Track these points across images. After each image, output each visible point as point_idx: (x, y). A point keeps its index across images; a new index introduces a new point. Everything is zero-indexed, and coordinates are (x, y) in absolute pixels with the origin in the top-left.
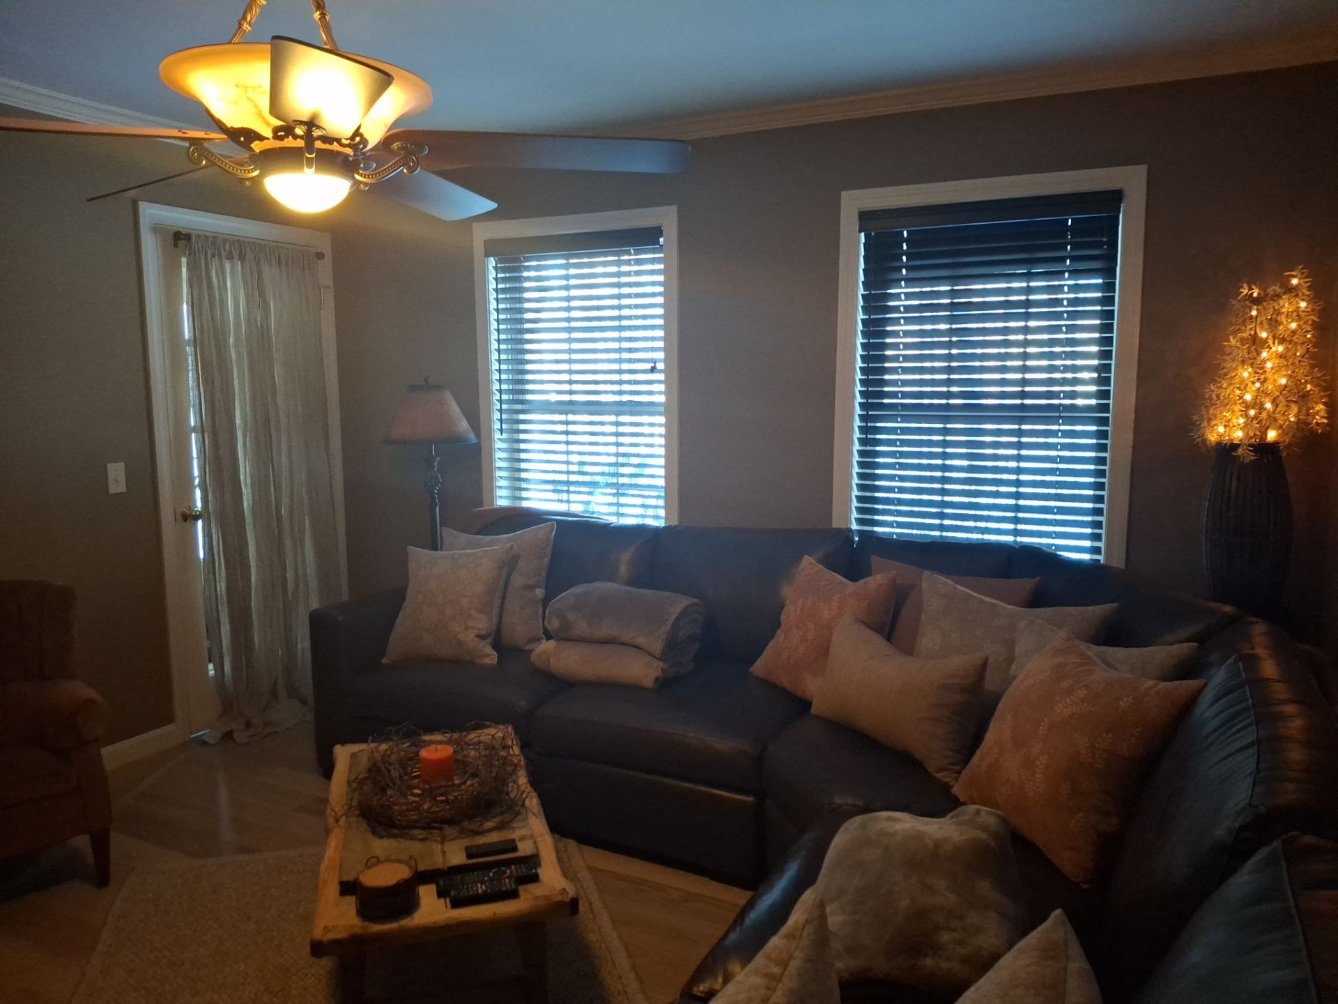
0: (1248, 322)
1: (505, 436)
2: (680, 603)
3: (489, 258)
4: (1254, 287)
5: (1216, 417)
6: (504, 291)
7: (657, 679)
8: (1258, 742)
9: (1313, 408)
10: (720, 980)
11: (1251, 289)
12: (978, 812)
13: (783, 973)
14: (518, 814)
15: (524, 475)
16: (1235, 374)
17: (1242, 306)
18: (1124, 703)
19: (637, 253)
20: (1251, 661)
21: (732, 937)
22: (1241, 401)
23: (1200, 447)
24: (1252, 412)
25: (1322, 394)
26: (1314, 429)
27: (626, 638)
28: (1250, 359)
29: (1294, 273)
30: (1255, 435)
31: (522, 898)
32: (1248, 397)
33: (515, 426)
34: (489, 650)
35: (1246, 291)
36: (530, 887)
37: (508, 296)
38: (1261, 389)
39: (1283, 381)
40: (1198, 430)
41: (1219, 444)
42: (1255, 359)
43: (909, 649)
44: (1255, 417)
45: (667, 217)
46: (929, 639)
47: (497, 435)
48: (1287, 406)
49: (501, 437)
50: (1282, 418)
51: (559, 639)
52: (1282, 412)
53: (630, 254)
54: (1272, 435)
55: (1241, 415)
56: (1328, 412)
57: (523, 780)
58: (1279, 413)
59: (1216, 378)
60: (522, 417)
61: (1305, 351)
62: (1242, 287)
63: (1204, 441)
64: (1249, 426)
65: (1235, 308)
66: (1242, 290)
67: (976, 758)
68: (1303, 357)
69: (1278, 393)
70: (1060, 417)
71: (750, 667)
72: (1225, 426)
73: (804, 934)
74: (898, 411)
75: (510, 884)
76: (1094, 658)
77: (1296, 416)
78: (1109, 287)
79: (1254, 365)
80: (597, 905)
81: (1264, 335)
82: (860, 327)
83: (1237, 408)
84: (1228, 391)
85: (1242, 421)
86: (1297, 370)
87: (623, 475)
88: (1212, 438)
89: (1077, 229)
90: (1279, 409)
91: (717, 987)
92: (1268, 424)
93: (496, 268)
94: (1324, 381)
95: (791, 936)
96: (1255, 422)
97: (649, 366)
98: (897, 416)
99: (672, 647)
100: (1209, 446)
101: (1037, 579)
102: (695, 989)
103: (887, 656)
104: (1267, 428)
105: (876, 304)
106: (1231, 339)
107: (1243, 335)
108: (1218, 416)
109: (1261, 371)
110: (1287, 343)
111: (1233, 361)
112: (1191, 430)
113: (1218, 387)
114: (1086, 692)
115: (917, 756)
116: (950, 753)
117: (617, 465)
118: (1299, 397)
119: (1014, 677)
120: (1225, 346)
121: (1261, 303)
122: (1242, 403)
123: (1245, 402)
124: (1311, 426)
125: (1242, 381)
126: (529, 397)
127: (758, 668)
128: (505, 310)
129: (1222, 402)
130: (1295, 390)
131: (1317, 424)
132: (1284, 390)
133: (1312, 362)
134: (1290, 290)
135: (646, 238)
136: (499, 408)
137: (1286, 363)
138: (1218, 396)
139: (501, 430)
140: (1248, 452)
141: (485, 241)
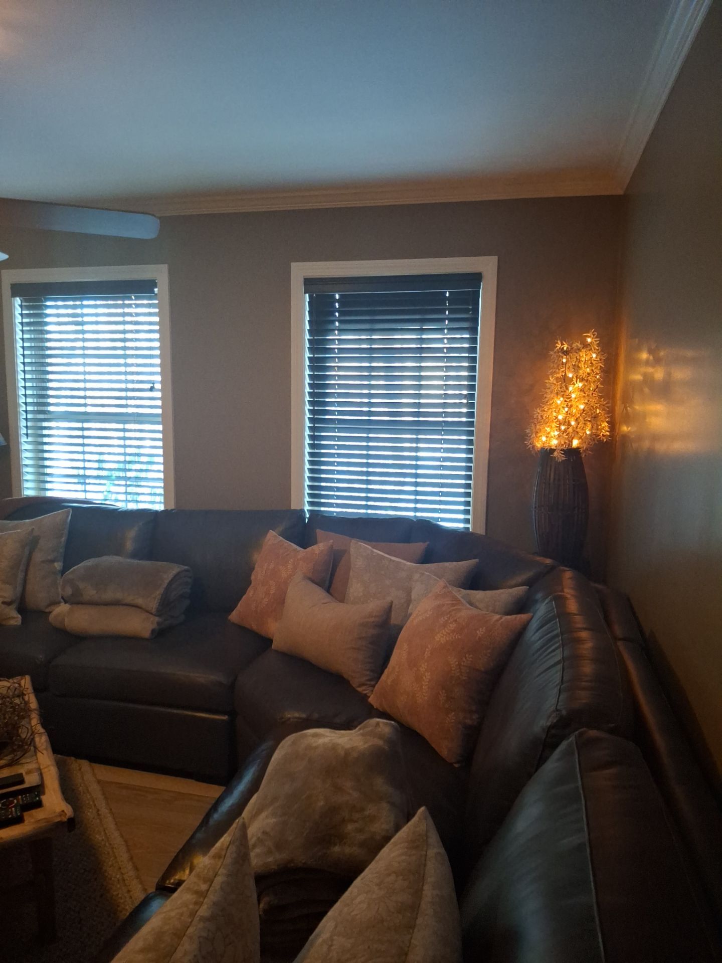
0: (561, 366)
1: (30, 439)
2: (173, 570)
3: (15, 298)
4: (564, 343)
5: (540, 431)
6: (28, 324)
7: (153, 631)
8: (564, 659)
9: (601, 425)
10: (187, 872)
11: (562, 344)
12: (378, 724)
13: (208, 891)
14: (26, 752)
15: (48, 471)
16: (552, 401)
17: (557, 356)
18: (481, 632)
19: (137, 298)
20: (560, 600)
21: (199, 835)
22: (556, 420)
23: (531, 451)
24: (563, 428)
25: (606, 416)
26: (602, 439)
27: (129, 599)
28: (562, 392)
29: (589, 335)
30: (565, 443)
31: (26, 822)
32: (560, 417)
33: (39, 432)
34: (15, 614)
35: (560, 346)
36: (33, 812)
37: (32, 328)
38: (569, 412)
39: (582, 407)
40: (530, 440)
41: (543, 449)
42: (565, 392)
43: (341, 598)
44: (565, 431)
45: (160, 273)
46: (355, 589)
47: (23, 439)
48: (585, 424)
49: (26, 440)
50: (581, 432)
51: (72, 604)
52: (582, 428)
53: (131, 299)
54: (575, 443)
55: (557, 430)
56: (609, 428)
57: (35, 721)
58: (580, 428)
59: (541, 404)
60: (45, 424)
61: (596, 387)
62: (557, 343)
63: (533, 447)
64: (561, 437)
65: (552, 357)
66: (557, 345)
67: (383, 677)
68: (594, 391)
69: (579, 415)
70: (443, 430)
71: (230, 615)
72: (547, 437)
73: (228, 854)
74: (336, 424)
75: (16, 811)
76: (462, 600)
77: (591, 430)
78: (473, 340)
79: (565, 396)
80: (104, 810)
81: (570, 375)
82: (307, 363)
83: (554, 425)
84: (549, 413)
85: (556, 433)
86: (591, 400)
87: (130, 470)
88: (539, 445)
89: (453, 299)
90: (579, 426)
91: (185, 878)
92: (573, 436)
93: (21, 306)
94: (608, 407)
95: (218, 856)
96: (565, 434)
97: (148, 386)
98: (335, 428)
99: (165, 605)
100: (536, 450)
101: (428, 543)
102: (168, 882)
103: (326, 603)
104: (573, 438)
105: (318, 346)
106: (551, 378)
107: (558, 375)
108: (542, 430)
109: (568, 400)
110: (585, 382)
111: (551, 393)
112: (526, 440)
113: (542, 411)
114: (455, 625)
115: (345, 676)
116: (368, 673)
117: (125, 462)
118: (592, 417)
119: (410, 615)
120: (546, 383)
121: (568, 354)
122: (558, 421)
123: (559, 420)
124: (599, 437)
125: (557, 406)
126: (51, 408)
127: (234, 616)
128: (30, 340)
129: (544, 421)
130: (590, 413)
131: (603, 435)
132: (583, 413)
133: (600, 394)
134: (586, 346)
135: (143, 288)
136: (25, 417)
137: (584, 395)
138: (542, 416)
139: (27, 435)
140: (560, 454)
141: (11, 284)
